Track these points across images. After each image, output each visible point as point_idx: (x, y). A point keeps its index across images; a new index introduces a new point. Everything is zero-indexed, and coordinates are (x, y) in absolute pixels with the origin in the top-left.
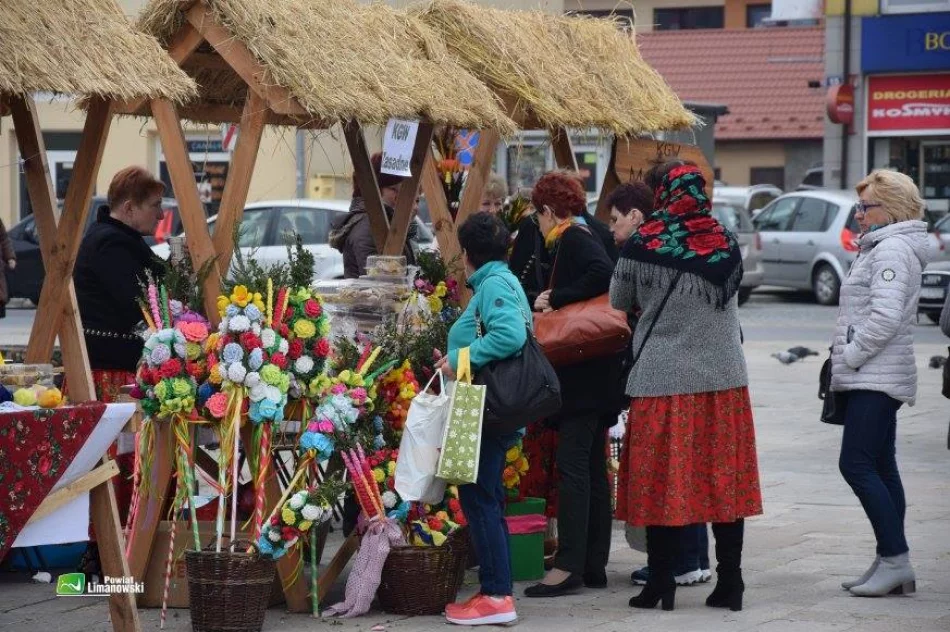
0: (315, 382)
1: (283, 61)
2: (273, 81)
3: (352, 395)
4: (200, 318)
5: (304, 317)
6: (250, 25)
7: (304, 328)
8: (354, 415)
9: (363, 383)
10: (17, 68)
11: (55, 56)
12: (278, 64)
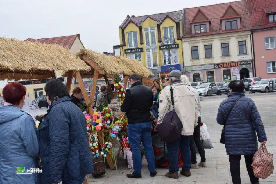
0: (111, 125)
1: (102, 64)
2: (100, 67)
3: (119, 126)
4: (89, 115)
5: (107, 113)
6: (95, 57)
7: (108, 115)
8: (119, 129)
9: (121, 123)
10: (56, 65)
11: (63, 63)
12: (101, 64)
